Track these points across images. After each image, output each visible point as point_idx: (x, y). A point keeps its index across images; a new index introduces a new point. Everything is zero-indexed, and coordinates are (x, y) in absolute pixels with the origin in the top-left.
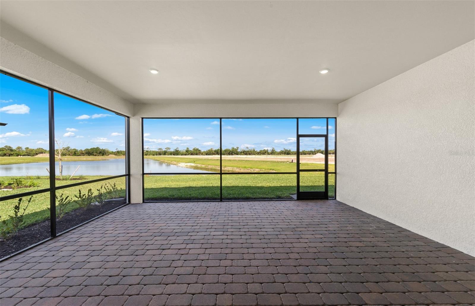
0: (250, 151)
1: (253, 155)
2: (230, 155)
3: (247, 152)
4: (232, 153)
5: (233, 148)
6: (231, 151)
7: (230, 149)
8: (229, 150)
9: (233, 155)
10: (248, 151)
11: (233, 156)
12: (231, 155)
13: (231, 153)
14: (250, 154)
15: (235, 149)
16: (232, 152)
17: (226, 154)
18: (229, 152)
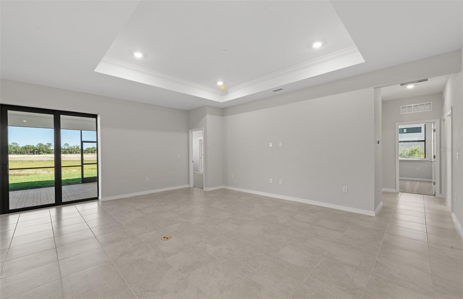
0: (72, 149)
1: (76, 153)
2: (34, 154)
3: (66, 150)
4: (39, 151)
5: (41, 145)
6: (37, 149)
7: (35, 146)
8: (33, 147)
9: (40, 154)
10: (68, 149)
11: (41, 156)
12: (37, 154)
13: (36, 151)
14: (71, 153)
15: (45, 146)
16: (40, 149)
17: (27, 153)
18: (32, 150)
